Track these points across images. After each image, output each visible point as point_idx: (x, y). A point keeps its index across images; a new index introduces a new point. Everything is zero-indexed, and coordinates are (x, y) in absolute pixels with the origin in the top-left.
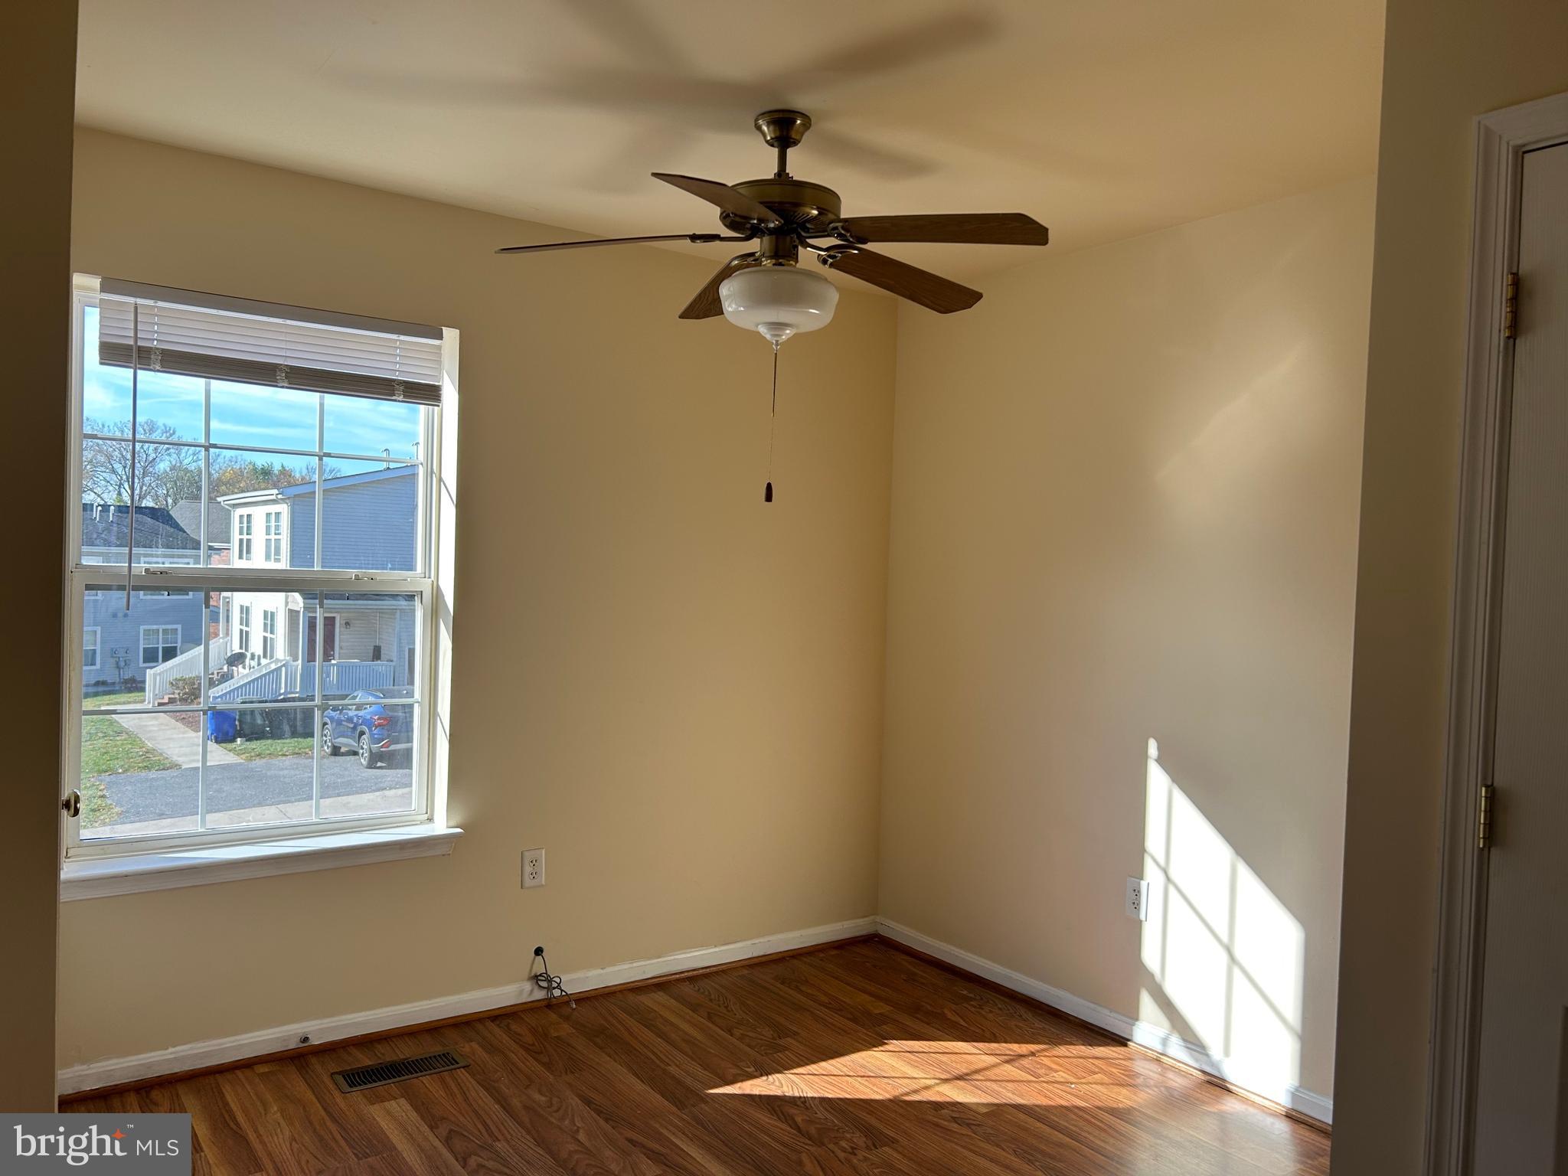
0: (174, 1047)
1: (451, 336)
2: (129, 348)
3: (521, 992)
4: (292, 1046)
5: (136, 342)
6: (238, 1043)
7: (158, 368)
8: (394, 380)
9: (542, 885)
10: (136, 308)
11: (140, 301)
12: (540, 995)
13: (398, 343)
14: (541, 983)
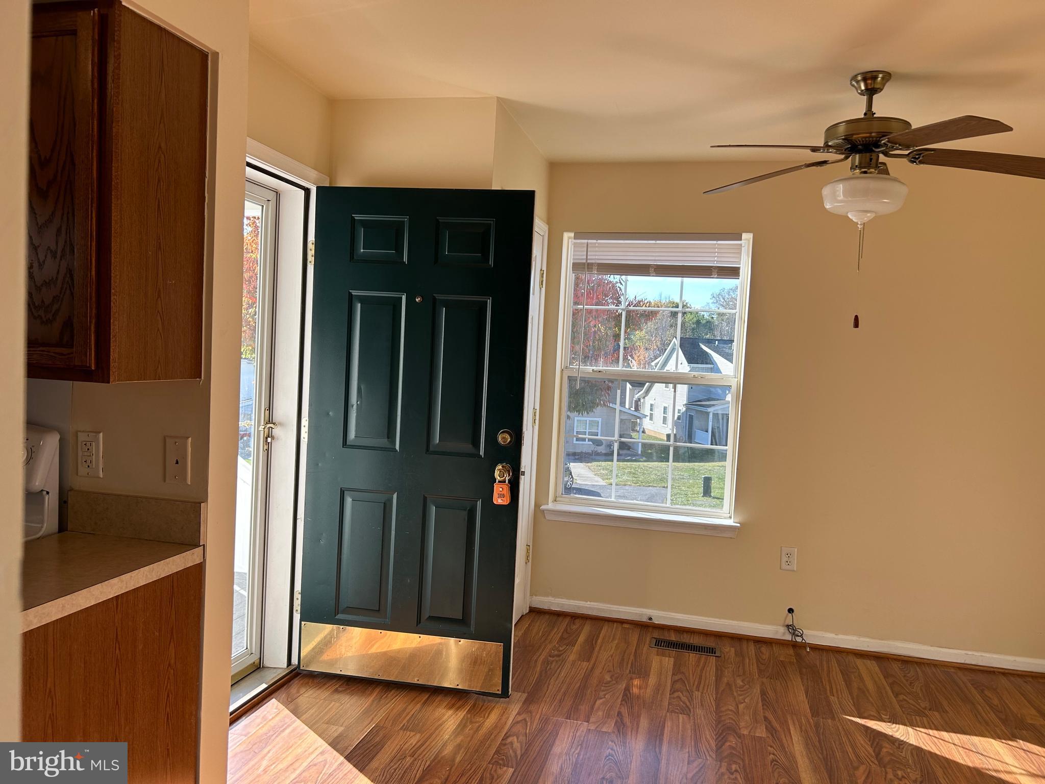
0: (590, 602)
1: (747, 237)
2: (584, 264)
3: (777, 632)
4: (644, 620)
5: (587, 261)
6: (618, 610)
7: (596, 272)
8: (712, 267)
9: (794, 571)
10: (587, 245)
11: (590, 241)
12: (788, 637)
13: (717, 245)
14: (790, 630)
